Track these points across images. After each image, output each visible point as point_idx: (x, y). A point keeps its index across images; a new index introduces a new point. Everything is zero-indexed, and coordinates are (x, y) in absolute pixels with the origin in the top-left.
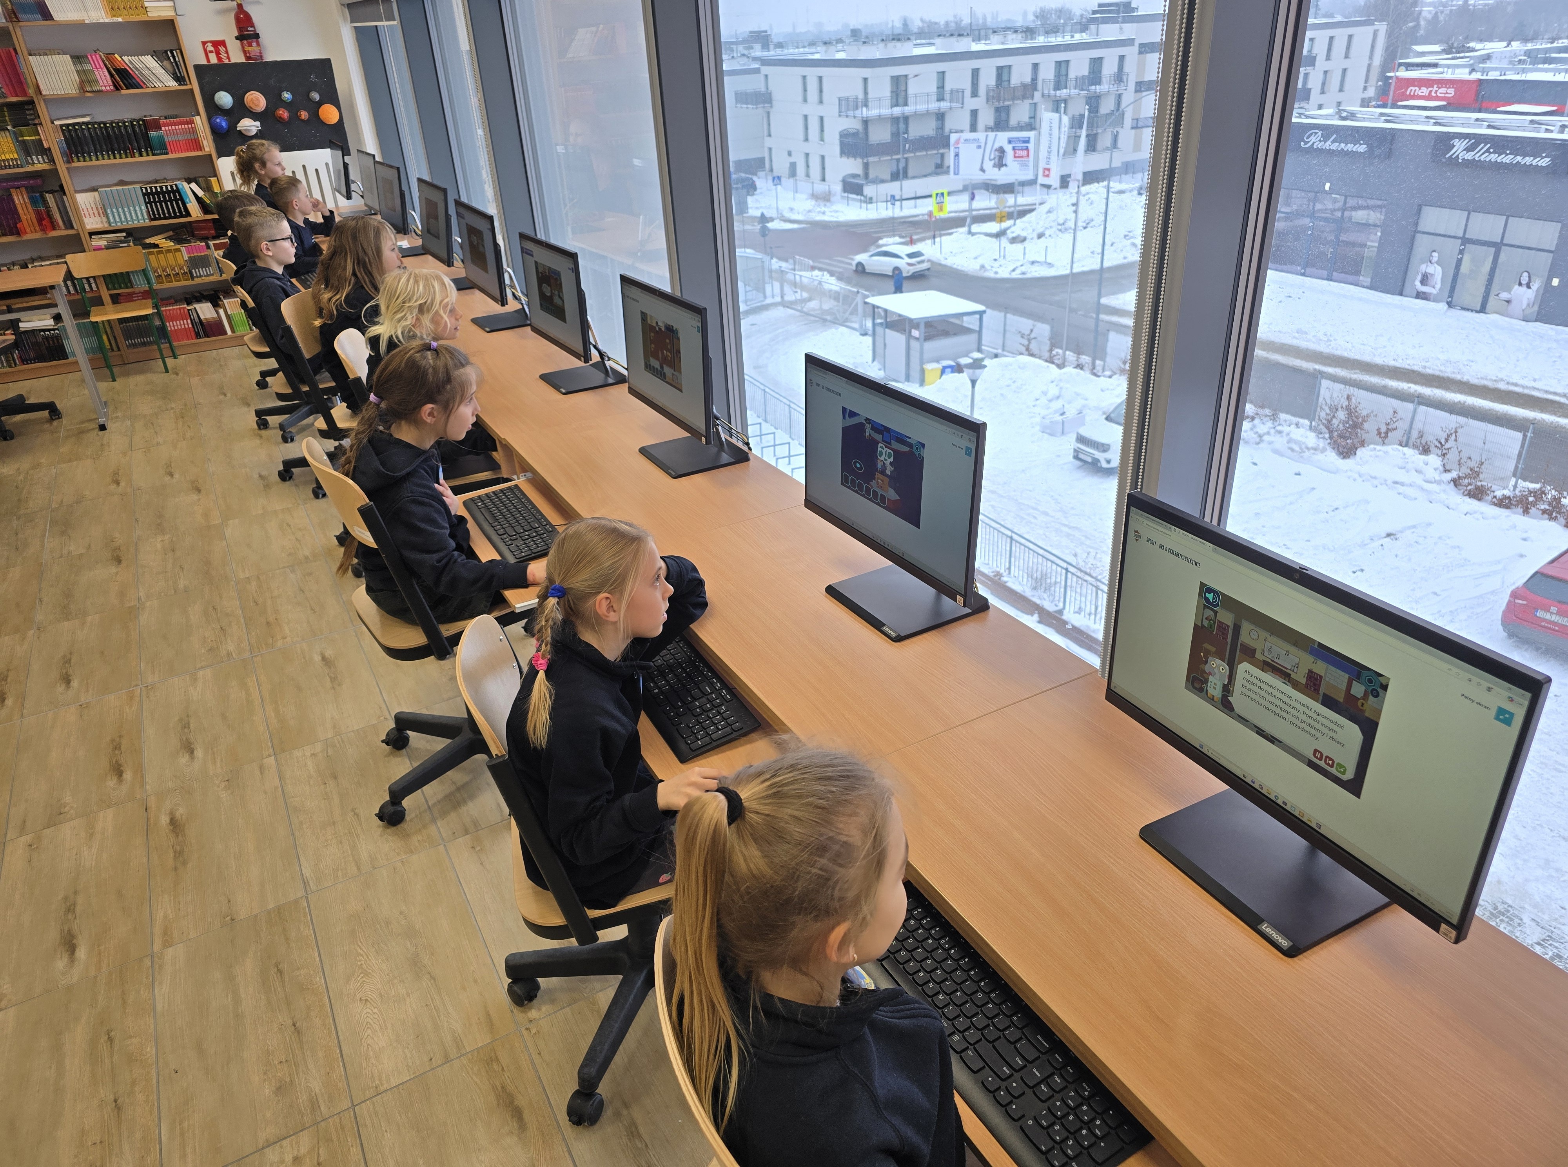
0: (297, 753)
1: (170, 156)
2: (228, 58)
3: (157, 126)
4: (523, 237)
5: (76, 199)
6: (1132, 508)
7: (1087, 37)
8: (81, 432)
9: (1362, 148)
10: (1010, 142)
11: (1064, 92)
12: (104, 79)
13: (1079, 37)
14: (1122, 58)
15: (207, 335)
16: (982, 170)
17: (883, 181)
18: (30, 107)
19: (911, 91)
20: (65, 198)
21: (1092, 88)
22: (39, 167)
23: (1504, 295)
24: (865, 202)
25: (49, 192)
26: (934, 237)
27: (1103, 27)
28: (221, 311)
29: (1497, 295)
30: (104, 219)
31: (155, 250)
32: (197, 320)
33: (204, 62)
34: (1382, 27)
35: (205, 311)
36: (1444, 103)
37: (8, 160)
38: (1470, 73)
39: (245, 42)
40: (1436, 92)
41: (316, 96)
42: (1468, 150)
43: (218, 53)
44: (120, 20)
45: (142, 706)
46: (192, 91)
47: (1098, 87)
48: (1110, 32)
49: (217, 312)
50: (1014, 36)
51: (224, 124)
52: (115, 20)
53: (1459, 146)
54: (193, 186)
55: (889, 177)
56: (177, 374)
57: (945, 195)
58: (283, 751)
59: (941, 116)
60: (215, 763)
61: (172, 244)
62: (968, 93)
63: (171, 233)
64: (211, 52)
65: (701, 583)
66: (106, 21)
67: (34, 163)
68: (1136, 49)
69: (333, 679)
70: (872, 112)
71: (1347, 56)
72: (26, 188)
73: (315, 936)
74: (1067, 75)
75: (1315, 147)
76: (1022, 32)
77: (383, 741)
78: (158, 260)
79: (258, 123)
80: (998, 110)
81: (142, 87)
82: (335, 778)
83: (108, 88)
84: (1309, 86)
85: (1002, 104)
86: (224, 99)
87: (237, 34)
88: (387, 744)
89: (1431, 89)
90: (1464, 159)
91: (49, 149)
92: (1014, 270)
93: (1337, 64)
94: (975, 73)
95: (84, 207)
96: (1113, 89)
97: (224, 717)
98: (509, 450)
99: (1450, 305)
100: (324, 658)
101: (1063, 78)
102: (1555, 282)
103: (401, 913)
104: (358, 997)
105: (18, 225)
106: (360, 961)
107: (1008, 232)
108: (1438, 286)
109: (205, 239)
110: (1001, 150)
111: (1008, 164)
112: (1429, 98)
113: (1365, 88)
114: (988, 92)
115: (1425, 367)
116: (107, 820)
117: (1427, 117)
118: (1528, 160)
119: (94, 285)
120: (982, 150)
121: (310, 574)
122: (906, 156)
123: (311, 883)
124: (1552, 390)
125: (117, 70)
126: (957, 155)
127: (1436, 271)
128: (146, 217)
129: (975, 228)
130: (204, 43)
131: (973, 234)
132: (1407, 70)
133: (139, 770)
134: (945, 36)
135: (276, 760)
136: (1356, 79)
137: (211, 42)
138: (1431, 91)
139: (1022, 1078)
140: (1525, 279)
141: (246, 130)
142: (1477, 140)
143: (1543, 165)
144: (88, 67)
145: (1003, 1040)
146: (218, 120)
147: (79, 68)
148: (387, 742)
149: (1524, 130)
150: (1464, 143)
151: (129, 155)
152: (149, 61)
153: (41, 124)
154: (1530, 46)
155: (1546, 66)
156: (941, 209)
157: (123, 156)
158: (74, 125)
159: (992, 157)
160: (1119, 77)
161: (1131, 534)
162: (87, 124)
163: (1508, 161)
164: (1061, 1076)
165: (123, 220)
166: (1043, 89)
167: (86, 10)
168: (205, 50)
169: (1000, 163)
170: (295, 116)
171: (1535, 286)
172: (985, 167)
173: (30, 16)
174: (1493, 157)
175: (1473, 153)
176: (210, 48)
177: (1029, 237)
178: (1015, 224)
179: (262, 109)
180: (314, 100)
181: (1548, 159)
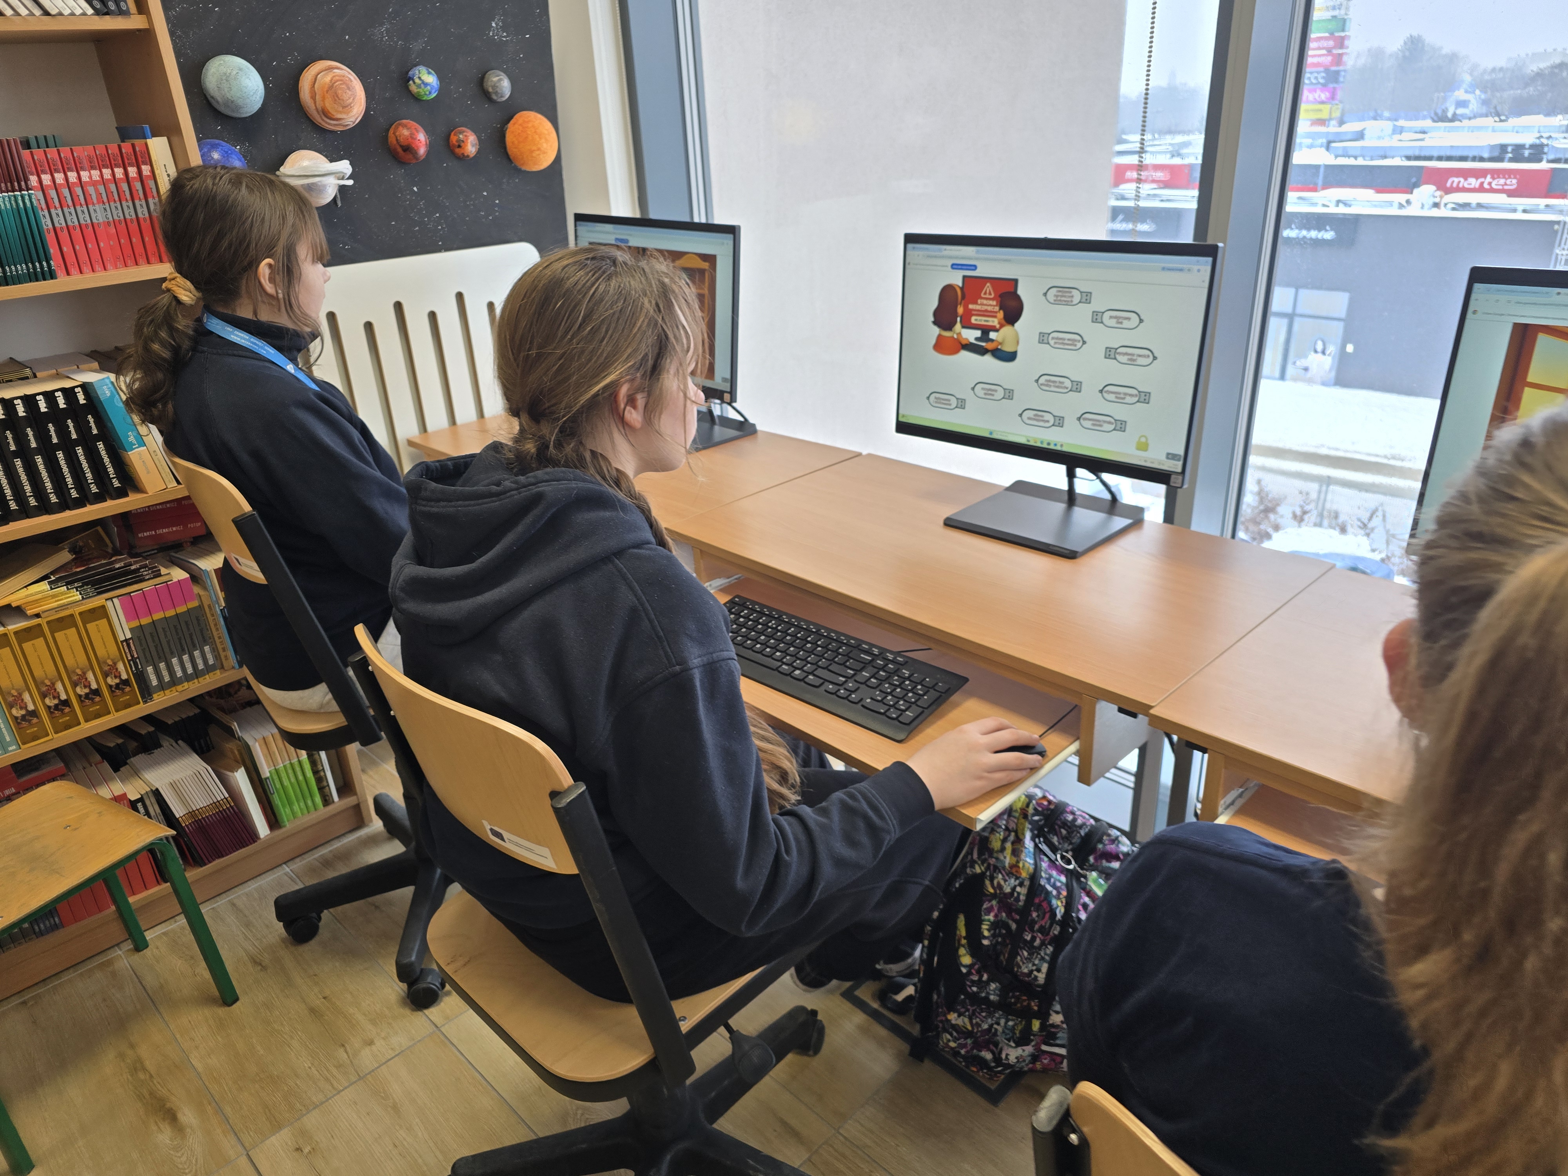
1: (60, 283)
23: (1300, 363)
28: (241, 778)
29: (1294, 363)
36: (1162, 184)
41: (503, 84)
49: (226, 781)
61: (73, 595)
63: (65, 559)
78: (25, 664)
79: (345, 166)
86: (241, 81)
102: (1350, 348)
118: (1314, 234)
140: (1320, 346)
141: (310, 188)
143: (1329, 238)
170: (445, 145)
171: (1330, 352)
179: (357, 119)
180: (497, 96)
181: (1332, 233)
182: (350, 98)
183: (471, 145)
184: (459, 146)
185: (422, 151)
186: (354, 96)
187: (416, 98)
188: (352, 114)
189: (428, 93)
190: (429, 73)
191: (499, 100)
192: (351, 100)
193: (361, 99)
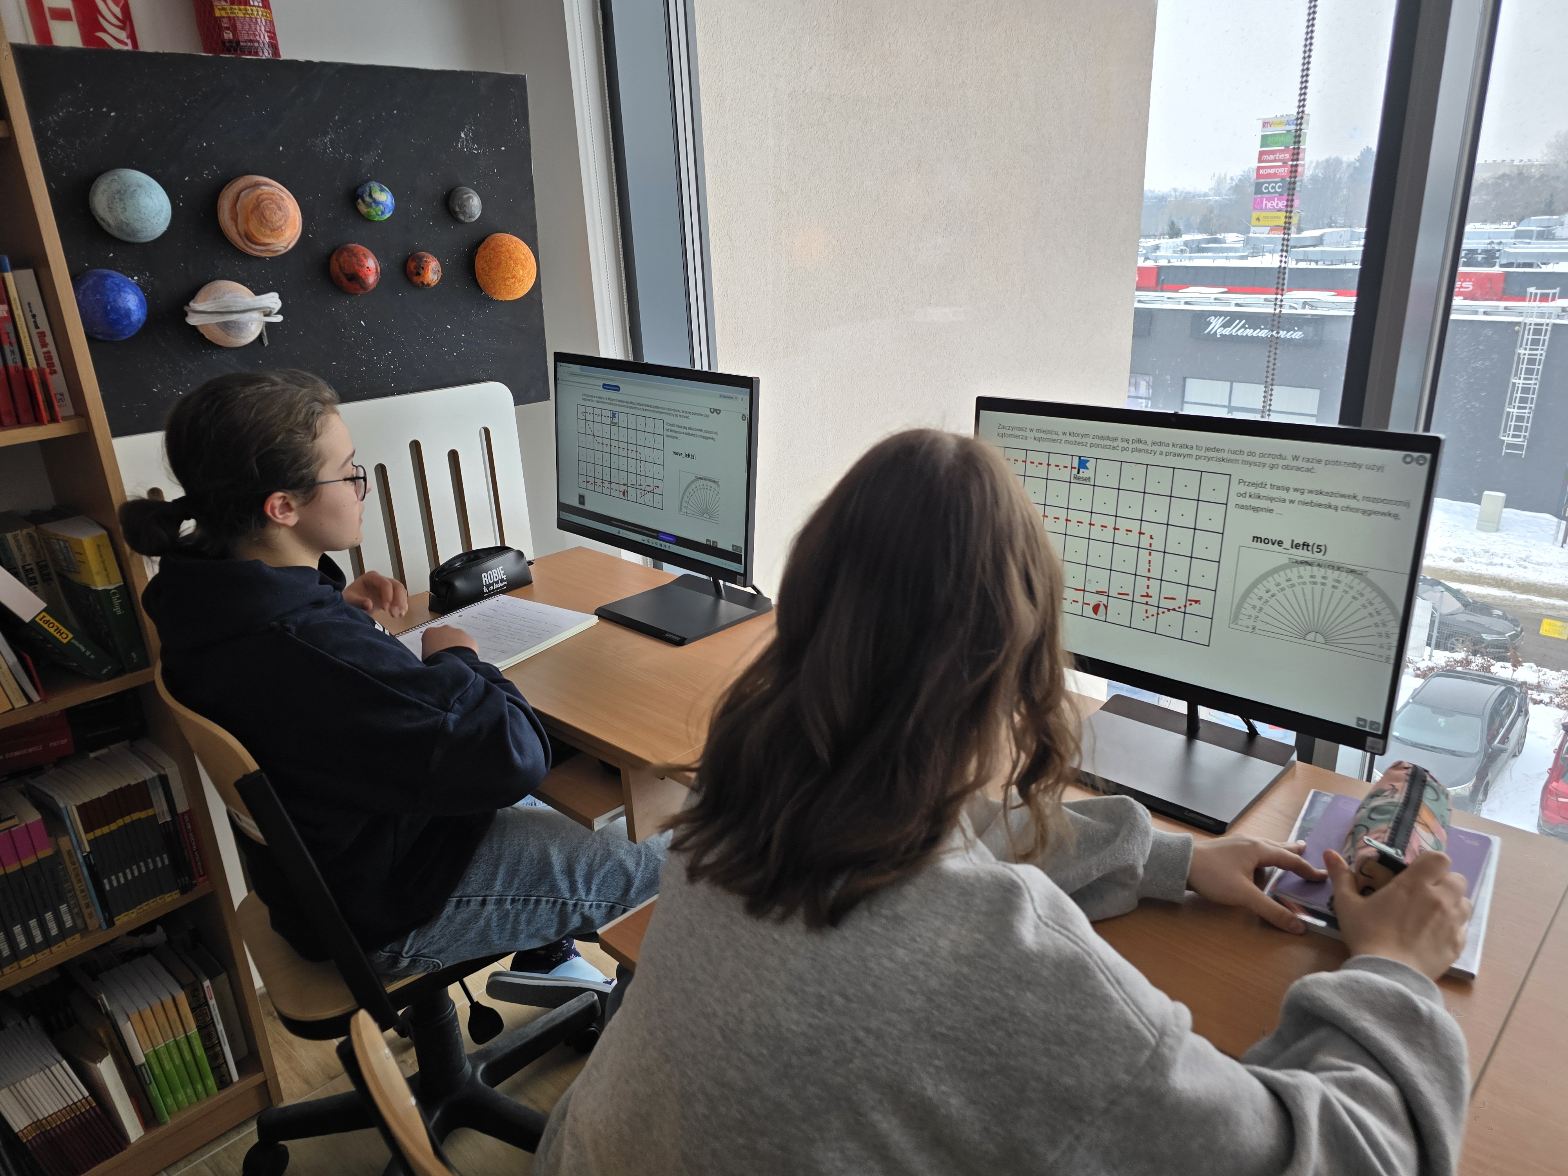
2: (134, 40)
38: (1147, 262)
41: (472, 205)
42: (1225, 326)
53: (1216, 324)
79: (273, 300)
86: (140, 201)
90: (1222, 335)
118: (1282, 334)
141: (221, 326)
142: (1231, 318)
143: (1297, 337)
150: (1220, 321)
154: (1185, 239)
163: (1263, 335)
170: (404, 274)
174: (1249, 332)
175: (1229, 329)
179: (289, 244)
180: (464, 216)
181: (1301, 333)
182: (280, 220)
183: (433, 273)
184: (418, 274)
185: (372, 279)
186: (286, 217)
187: (366, 219)
188: (282, 238)
189: (380, 213)
190: (382, 190)
191: (467, 221)
192: (281, 223)
193: (295, 220)
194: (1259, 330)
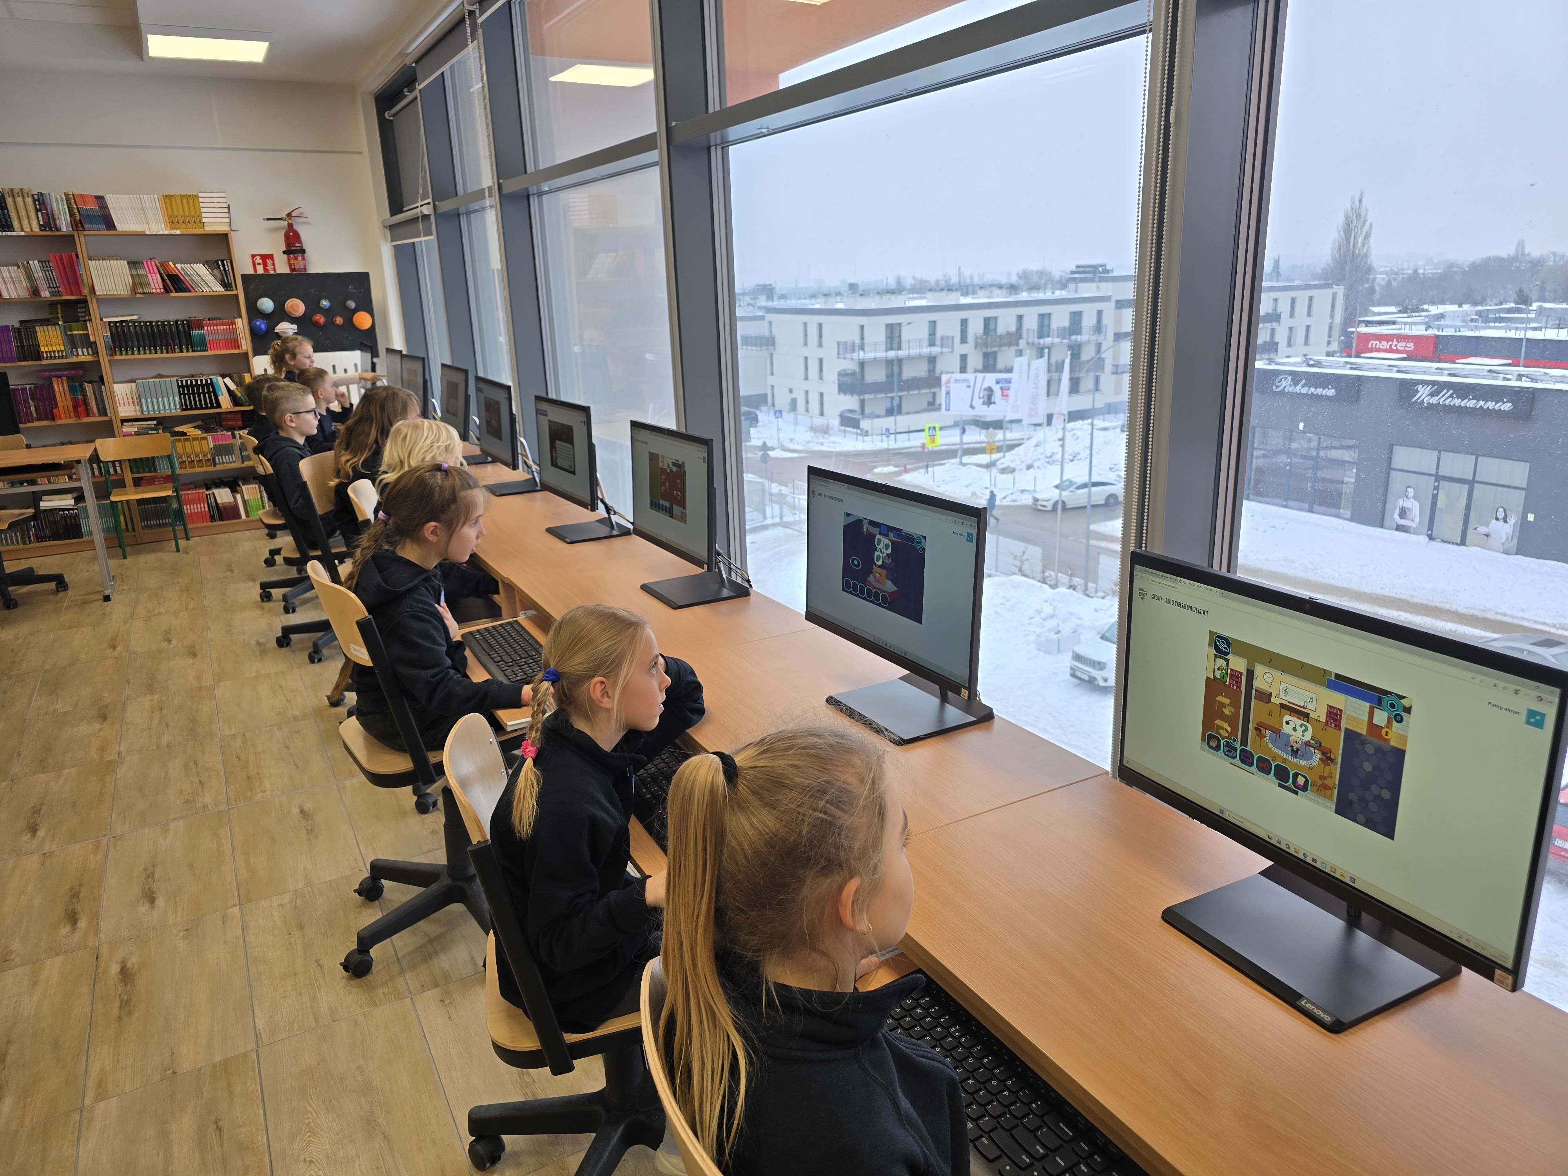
0: (264, 903)
1: (209, 353)
2: (274, 269)
3: (200, 325)
4: (538, 398)
5: (113, 388)
6: (1136, 566)
7: (1066, 293)
8: (85, 603)
9: (1331, 392)
10: (998, 382)
11: (1047, 341)
12: (155, 283)
13: (1059, 294)
14: (1100, 313)
15: (221, 519)
16: (972, 407)
17: (878, 416)
18: (83, 305)
19: (904, 337)
20: (103, 387)
21: (1073, 337)
22: (82, 358)
23: (1482, 529)
24: (861, 435)
25: (88, 382)
26: (927, 467)
27: (1081, 285)
28: (238, 496)
29: (1476, 529)
30: (138, 408)
31: (182, 438)
32: (214, 504)
33: (251, 272)
34: (1340, 290)
35: (223, 495)
36: (1404, 355)
37: (54, 352)
38: (1426, 330)
39: (292, 256)
40: (1396, 346)
41: (352, 304)
42: (1432, 395)
43: (265, 265)
44: (178, 232)
45: (107, 856)
46: (237, 296)
47: (1079, 338)
48: (1087, 290)
49: (234, 497)
50: (999, 291)
51: (263, 326)
52: (173, 232)
53: (1423, 393)
54: (228, 380)
55: (883, 412)
56: (187, 553)
57: (937, 429)
58: (249, 900)
59: (932, 360)
60: (176, 912)
61: (200, 432)
62: (957, 339)
63: (200, 423)
64: (259, 264)
65: (698, 687)
66: (166, 232)
67: (78, 355)
68: (1112, 304)
69: (310, 832)
70: (869, 355)
71: (1309, 314)
72: (68, 377)
73: (262, 1091)
74: (1049, 326)
75: (1286, 390)
76: (1007, 288)
77: (355, 891)
78: (184, 448)
79: (295, 327)
80: (986, 355)
81: (190, 291)
82: (302, 928)
83: (158, 291)
84: (1276, 340)
85: (989, 350)
86: (266, 304)
87: (284, 249)
88: (360, 894)
89: (1390, 343)
90: (1428, 403)
91: (95, 342)
92: (1005, 498)
93: (1300, 321)
94: (964, 322)
95: (120, 396)
96: (1093, 338)
97: (191, 866)
98: (510, 587)
99: (1431, 538)
100: (302, 811)
101: (1046, 328)
102: (1531, 517)
103: (358, 1068)
104: (302, 1157)
105: (55, 411)
106: (308, 1119)
107: (998, 463)
108: (1417, 520)
109: (232, 429)
110: (990, 390)
111: (996, 401)
112: (1390, 350)
113: (1329, 343)
114: (976, 339)
115: (1412, 596)
116: (53, 968)
117: (1390, 366)
118: (1490, 405)
119: (118, 469)
120: (971, 389)
121: (298, 732)
122: (900, 394)
123: (263, 1035)
124: (1541, 620)
125: (169, 276)
126: (948, 393)
127: (1413, 506)
128: (178, 406)
129: (966, 459)
130: (253, 256)
131: (964, 465)
132: (1367, 326)
133: (95, 918)
134: (935, 290)
135: (241, 909)
136: (1319, 335)
137: (259, 255)
138: (1391, 345)
139: (1043, 1167)
140: (1501, 514)
141: (283, 332)
142: (1439, 387)
143: (1506, 409)
144: (142, 272)
145: (1021, 1127)
146: (258, 323)
147: (134, 272)
148: (359, 892)
149: (1484, 378)
150: (1428, 389)
151: (170, 351)
152: (201, 269)
153: (90, 320)
154: (1479, 308)
155: (1497, 324)
156: (933, 441)
157: (164, 351)
158: (122, 322)
159: (981, 395)
160: (1098, 328)
161: (1136, 592)
162: (134, 322)
163: (1471, 406)
164: (1087, 1165)
165: (156, 408)
166: (1028, 338)
167: (148, 222)
168: (254, 263)
169: (989, 401)
170: (330, 322)
171: (1512, 520)
172: (974, 405)
173: (94, 226)
174: (1457, 402)
175: (1437, 398)
176: (258, 260)
177: (1018, 468)
178: (1004, 456)
181: (1510, 404)
182: (299, 308)
183: (339, 321)
184: (335, 322)
185: (322, 323)
187: (322, 308)
189: (324, 306)
190: (327, 302)
191: (350, 309)
193: (303, 309)
194: (1467, 400)
